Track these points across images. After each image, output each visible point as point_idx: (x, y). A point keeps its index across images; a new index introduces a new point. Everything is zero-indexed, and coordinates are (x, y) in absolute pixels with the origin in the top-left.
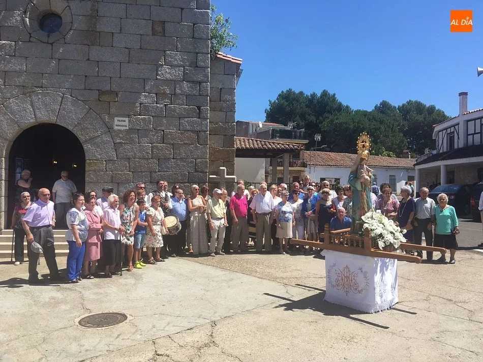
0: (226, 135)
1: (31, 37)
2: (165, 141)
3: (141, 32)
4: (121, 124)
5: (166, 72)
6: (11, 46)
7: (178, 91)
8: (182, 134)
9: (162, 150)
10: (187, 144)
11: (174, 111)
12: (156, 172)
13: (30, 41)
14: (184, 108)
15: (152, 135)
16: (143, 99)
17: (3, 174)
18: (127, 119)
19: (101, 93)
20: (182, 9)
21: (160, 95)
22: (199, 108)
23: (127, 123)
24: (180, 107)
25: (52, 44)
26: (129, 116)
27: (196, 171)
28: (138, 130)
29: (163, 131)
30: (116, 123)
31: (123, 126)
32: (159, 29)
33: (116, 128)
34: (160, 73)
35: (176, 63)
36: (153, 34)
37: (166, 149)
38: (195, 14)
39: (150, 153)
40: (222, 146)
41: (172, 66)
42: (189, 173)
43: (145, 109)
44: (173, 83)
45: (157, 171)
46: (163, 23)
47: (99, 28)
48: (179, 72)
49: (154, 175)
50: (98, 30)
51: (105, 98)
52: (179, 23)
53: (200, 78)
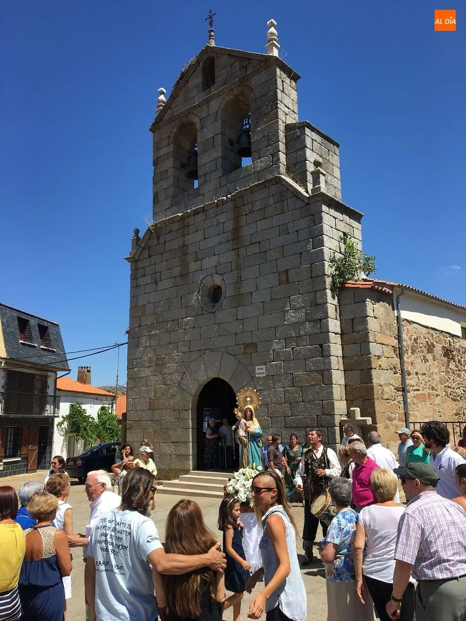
0: (362, 370)
1: (203, 310)
2: (295, 384)
3: (271, 286)
4: (260, 371)
5: (292, 316)
6: (192, 320)
7: (302, 333)
8: (308, 375)
9: (292, 393)
10: (313, 385)
11: (300, 353)
12: (289, 417)
13: (203, 314)
14: (309, 349)
15: (284, 379)
16: (275, 346)
17: (191, 424)
18: (264, 367)
19: (246, 346)
20: (301, 254)
21: (287, 340)
22: (321, 346)
23: (264, 371)
24: (305, 348)
25: (215, 312)
26: (265, 364)
27: (324, 414)
28: (273, 375)
29: (292, 374)
30: (257, 371)
31: (261, 373)
32: (285, 278)
33: (257, 376)
34: (286, 318)
35: (298, 306)
36: (280, 284)
37: (296, 392)
38: (312, 254)
39: (283, 397)
40: (360, 382)
41: (296, 310)
42: (317, 416)
43: (277, 356)
44: (296, 325)
45: (290, 415)
46: (287, 271)
47: (243, 291)
48: (302, 314)
49: (287, 420)
50: (242, 292)
51: (249, 351)
52: (299, 268)
53: (320, 315)
